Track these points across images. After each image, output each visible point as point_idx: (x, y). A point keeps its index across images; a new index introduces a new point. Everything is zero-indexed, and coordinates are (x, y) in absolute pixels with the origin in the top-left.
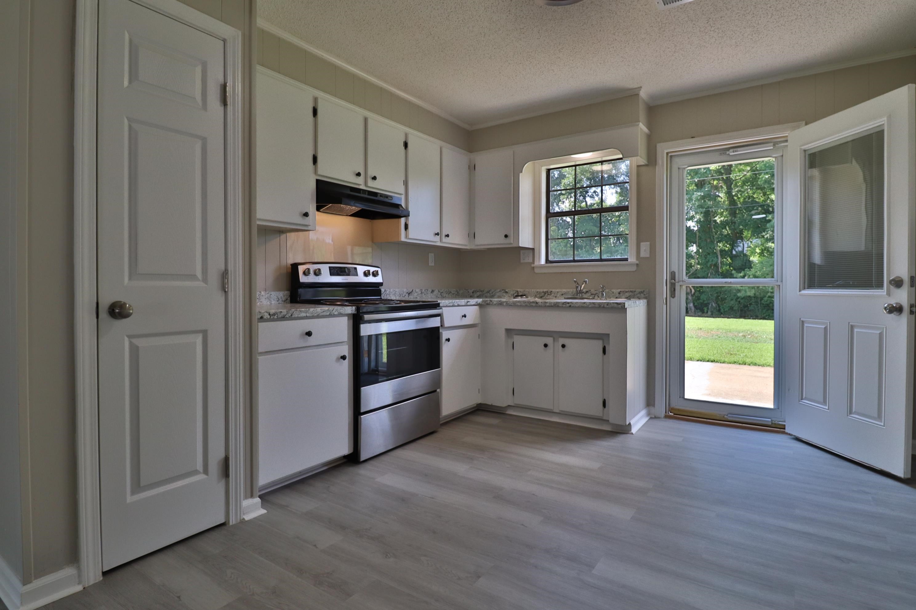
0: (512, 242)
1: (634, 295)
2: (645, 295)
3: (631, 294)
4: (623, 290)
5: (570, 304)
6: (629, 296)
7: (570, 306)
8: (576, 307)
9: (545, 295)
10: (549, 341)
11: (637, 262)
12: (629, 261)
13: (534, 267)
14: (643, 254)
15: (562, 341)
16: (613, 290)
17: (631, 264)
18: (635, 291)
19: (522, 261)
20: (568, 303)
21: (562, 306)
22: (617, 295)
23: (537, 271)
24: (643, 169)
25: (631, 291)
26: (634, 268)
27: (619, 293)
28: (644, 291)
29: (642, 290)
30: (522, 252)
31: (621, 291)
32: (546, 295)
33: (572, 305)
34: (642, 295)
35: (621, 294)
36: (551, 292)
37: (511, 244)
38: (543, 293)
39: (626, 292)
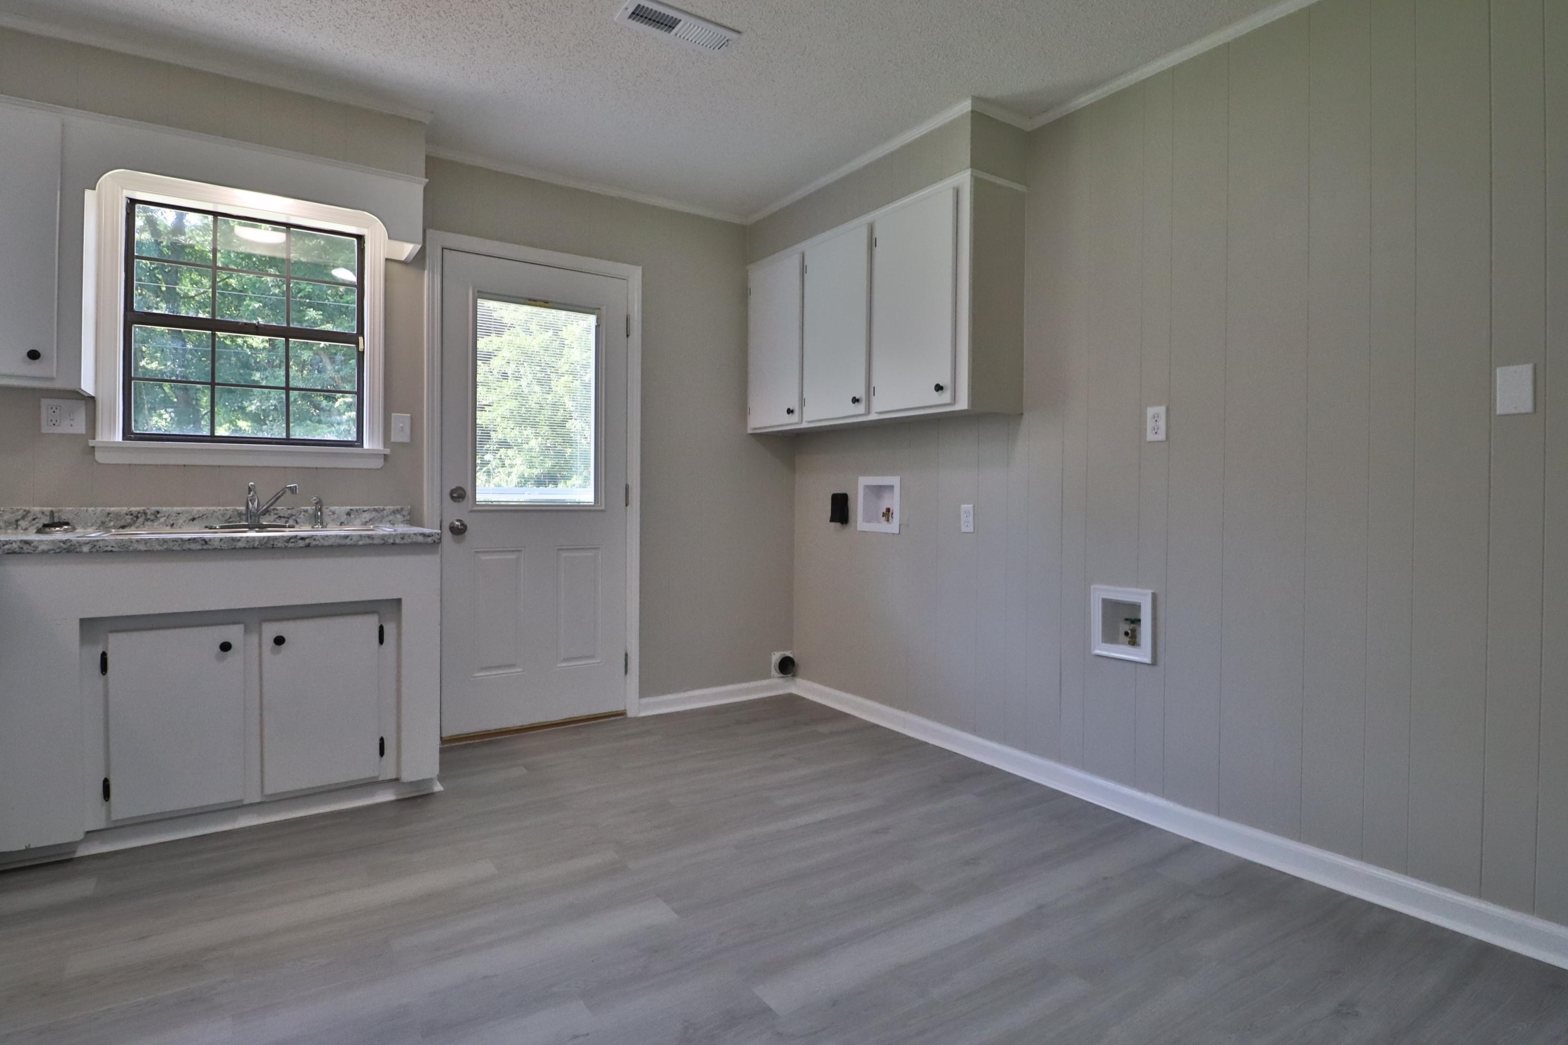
0: (55, 375)
1: (383, 517)
2: (404, 516)
3: (374, 514)
4: (357, 507)
5: (307, 541)
6: (370, 520)
7: (308, 545)
8: (323, 546)
9: (135, 522)
10: (233, 633)
11: (388, 451)
12: (366, 445)
13: (93, 447)
14: (396, 437)
15: (271, 630)
16: (333, 508)
17: (372, 455)
18: (384, 510)
19: (45, 430)
20: (303, 539)
21: (286, 547)
22: (344, 518)
23: (100, 457)
24: (396, 267)
25: (375, 510)
26: (378, 463)
27: (349, 514)
28: (402, 509)
29: (399, 507)
30: (45, 402)
31: (351, 510)
32: (141, 520)
33: (314, 543)
34: (398, 516)
35: (352, 516)
36: (158, 512)
37: (51, 379)
38: (129, 517)
39: (364, 511)
